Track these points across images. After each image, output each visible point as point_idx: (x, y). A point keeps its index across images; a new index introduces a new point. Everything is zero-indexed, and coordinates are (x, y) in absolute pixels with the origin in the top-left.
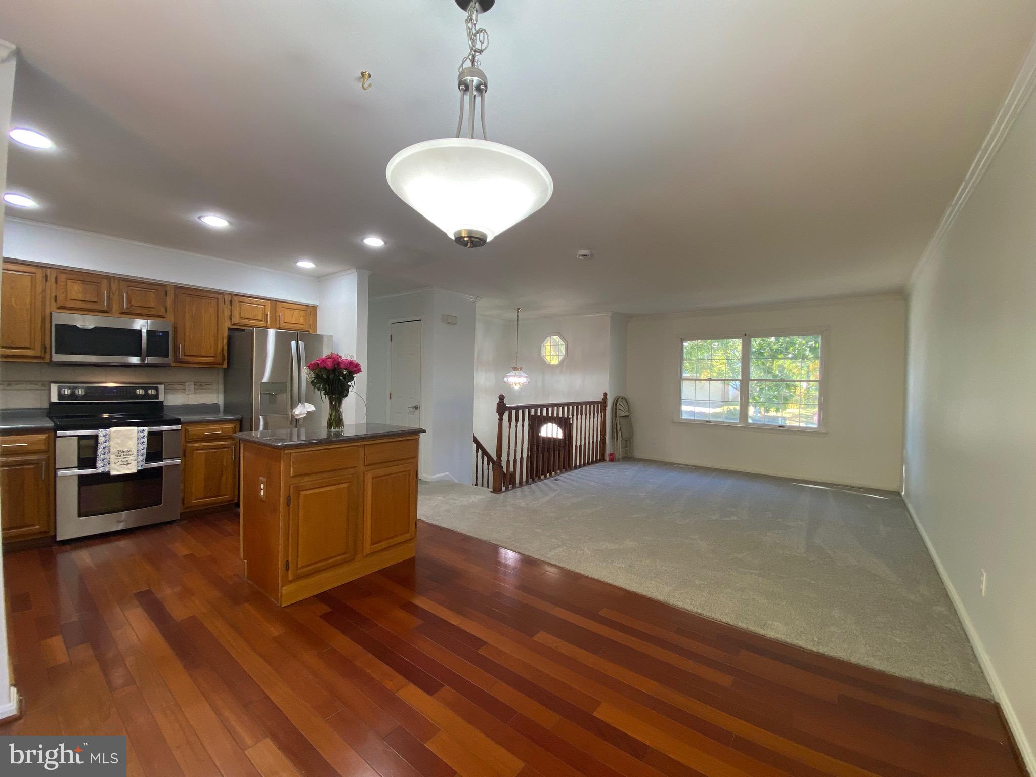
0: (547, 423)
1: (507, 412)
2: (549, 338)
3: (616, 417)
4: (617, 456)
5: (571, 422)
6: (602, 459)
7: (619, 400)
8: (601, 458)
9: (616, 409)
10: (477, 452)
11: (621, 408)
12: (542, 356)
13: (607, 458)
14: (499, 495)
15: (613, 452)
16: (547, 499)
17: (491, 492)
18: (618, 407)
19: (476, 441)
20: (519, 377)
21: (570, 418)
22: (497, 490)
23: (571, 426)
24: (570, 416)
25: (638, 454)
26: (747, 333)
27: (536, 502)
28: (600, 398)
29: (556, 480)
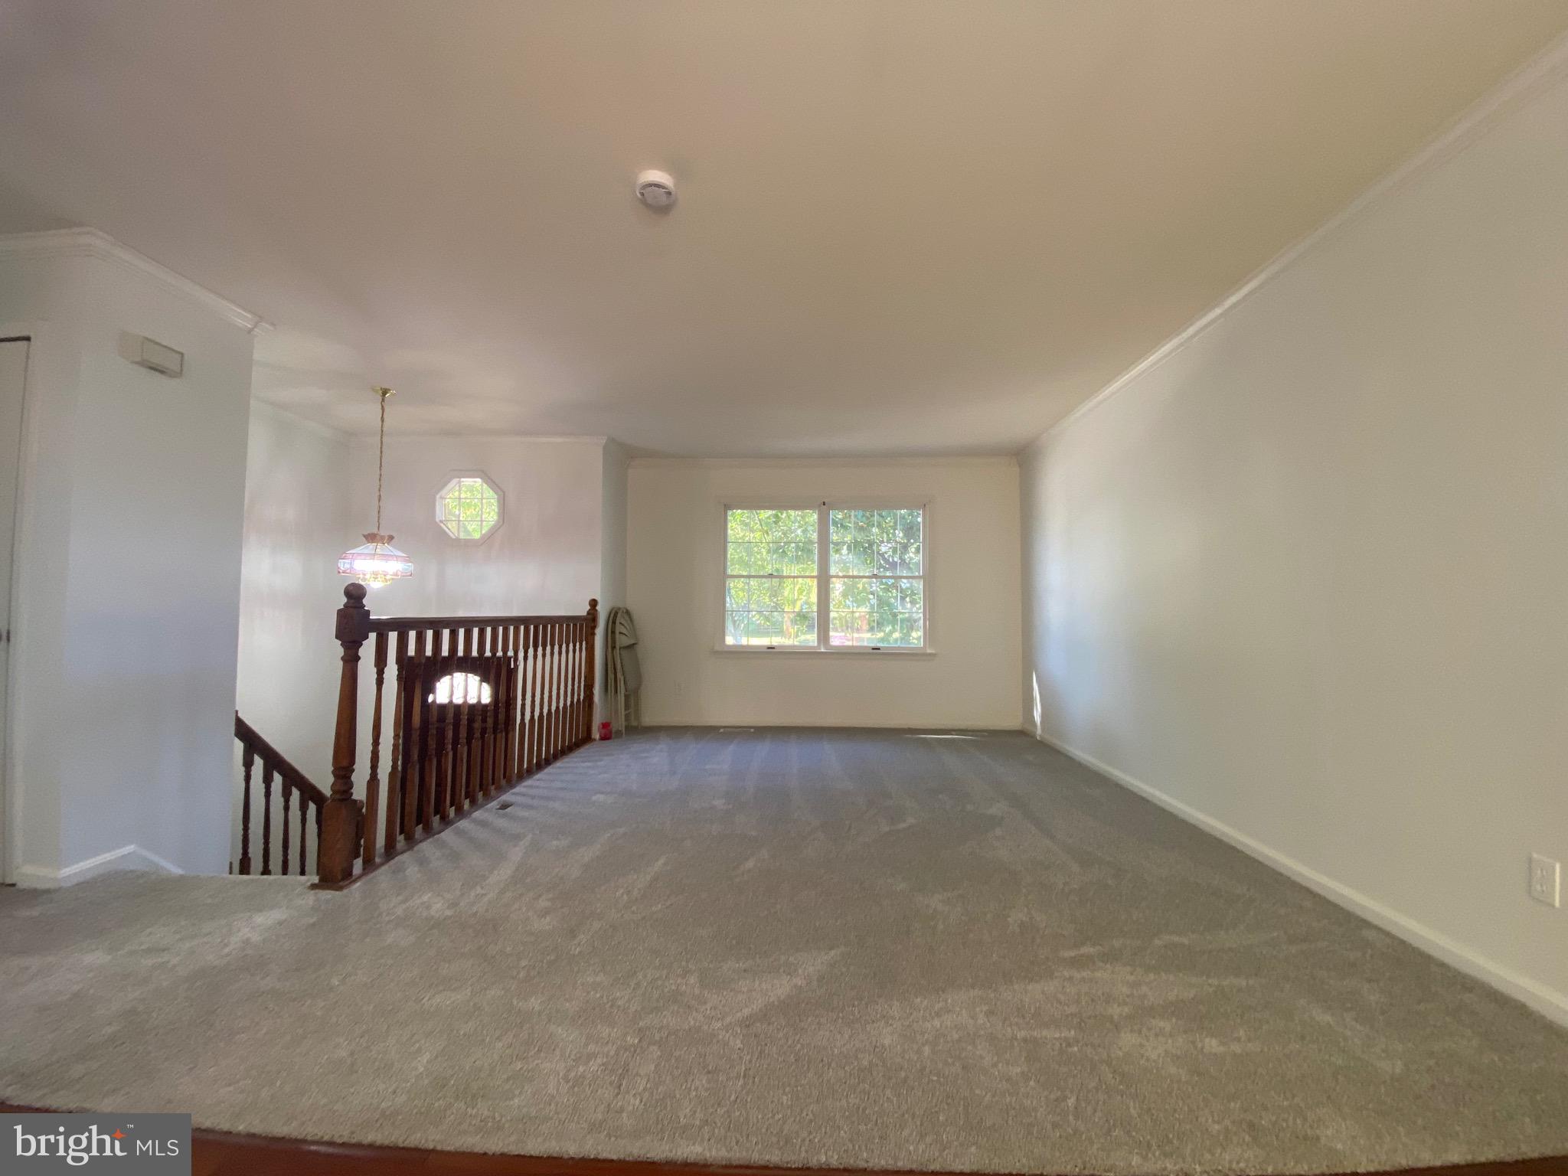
0: (450, 673)
1: (373, 636)
2: (455, 481)
3: (614, 648)
4: (614, 727)
5: (512, 666)
6: (587, 739)
7: (619, 615)
8: (585, 735)
9: (613, 632)
10: (248, 764)
11: (624, 631)
12: (437, 520)
13: (596, 735)
14: (345, 891)
15: (608, 721)
16: (505, 872)
17: (314, 887)
18: (619, 628)
19: (244, 731)
20: (386, 557)
21: (510, 658)
22: (332, 877)
23: (512, 674)
24: (511, 653)
25: (650, 717)
26: (826, 501)
27: (479, 890)
28: (582, 610)
29: (504, 806)
